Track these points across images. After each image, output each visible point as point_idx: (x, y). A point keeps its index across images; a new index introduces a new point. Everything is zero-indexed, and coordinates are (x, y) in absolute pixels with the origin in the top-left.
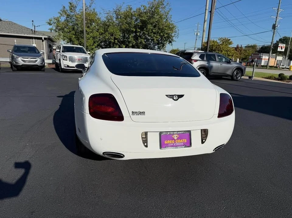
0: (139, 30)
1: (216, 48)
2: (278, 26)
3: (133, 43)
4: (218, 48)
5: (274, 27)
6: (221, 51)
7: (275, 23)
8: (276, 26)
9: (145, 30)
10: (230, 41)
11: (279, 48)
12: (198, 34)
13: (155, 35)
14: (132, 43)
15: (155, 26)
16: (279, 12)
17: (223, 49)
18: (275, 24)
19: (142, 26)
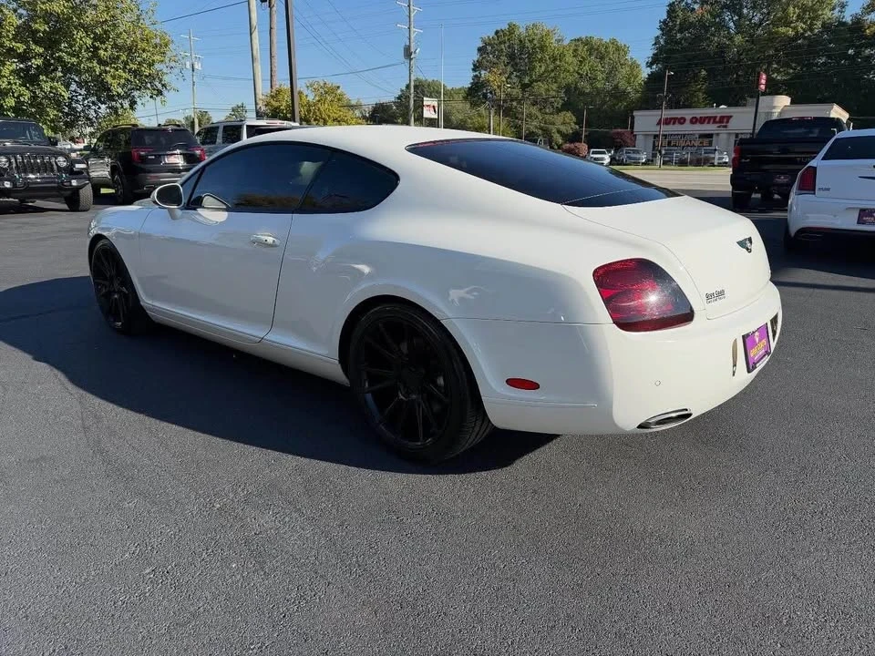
0: (41, 50)
1: (309, 111)
2: (418, 52)
3: (22, 95)
4: (315, 113)
5: (408, 53)
6: (324, 120)
7: (408, 44)
8: (412, 50)
9: (61, 50)
10: (339, 91)
11: (425, 109)
12: (196, 67)
13: (108, 69)
14: (18, 98)
15: (101, 39)
16: (412, 15)
17: (329, 116)
18: (409, 46)
19: (51, 33)
